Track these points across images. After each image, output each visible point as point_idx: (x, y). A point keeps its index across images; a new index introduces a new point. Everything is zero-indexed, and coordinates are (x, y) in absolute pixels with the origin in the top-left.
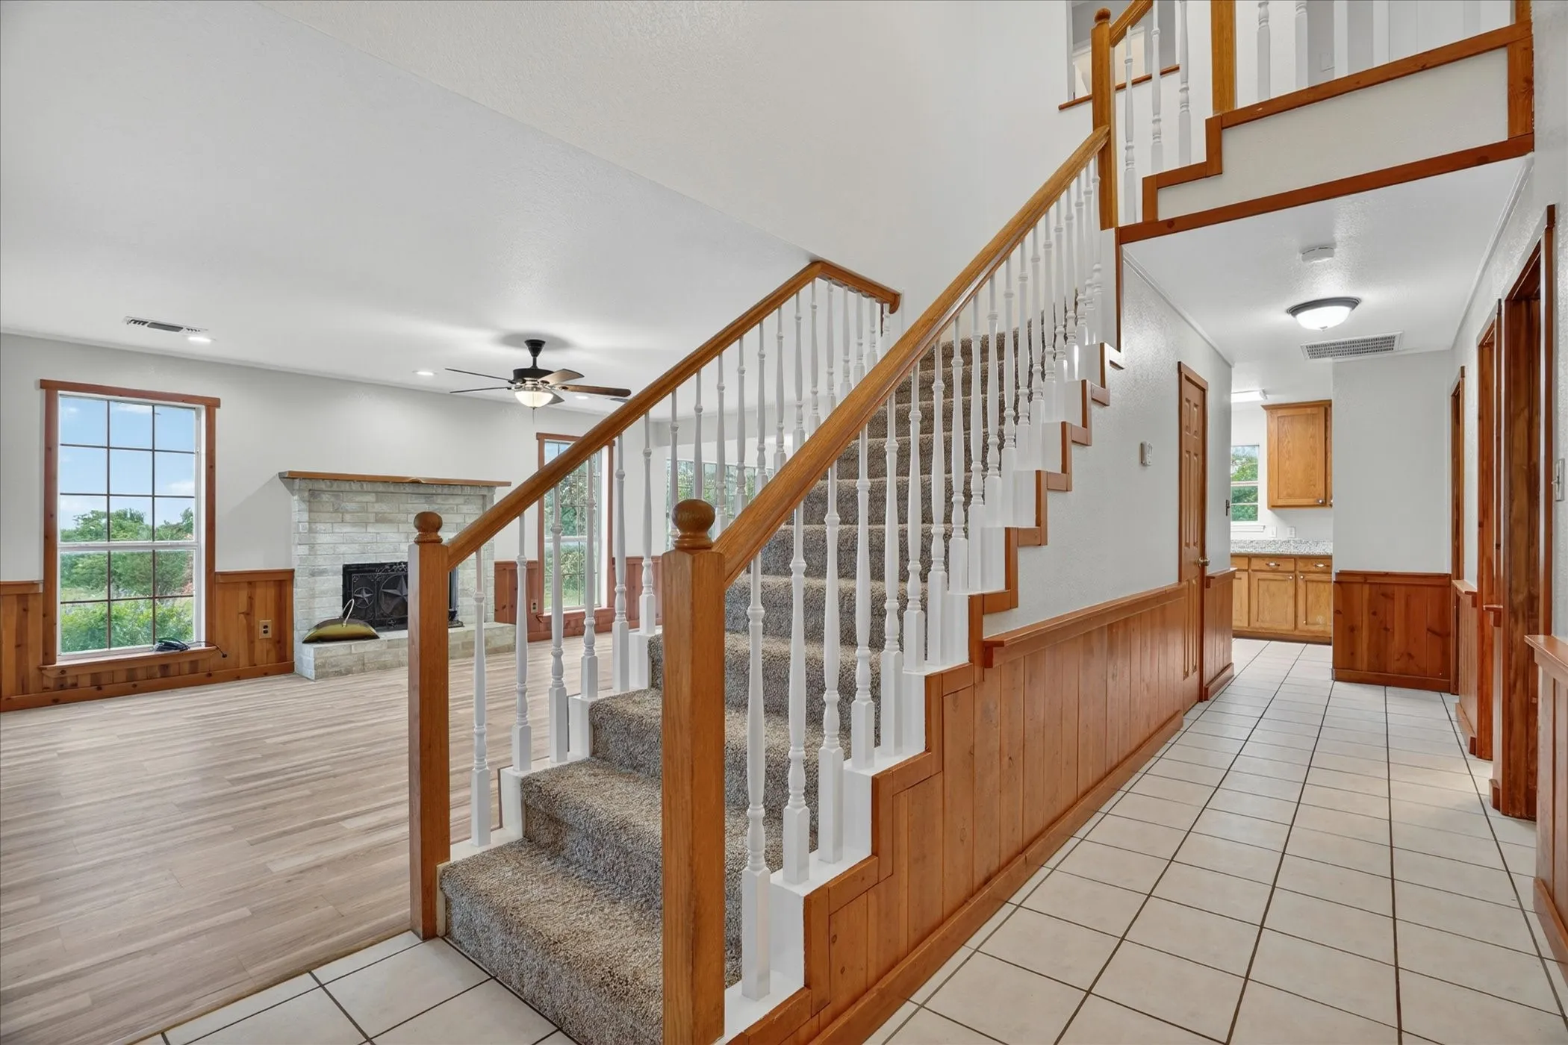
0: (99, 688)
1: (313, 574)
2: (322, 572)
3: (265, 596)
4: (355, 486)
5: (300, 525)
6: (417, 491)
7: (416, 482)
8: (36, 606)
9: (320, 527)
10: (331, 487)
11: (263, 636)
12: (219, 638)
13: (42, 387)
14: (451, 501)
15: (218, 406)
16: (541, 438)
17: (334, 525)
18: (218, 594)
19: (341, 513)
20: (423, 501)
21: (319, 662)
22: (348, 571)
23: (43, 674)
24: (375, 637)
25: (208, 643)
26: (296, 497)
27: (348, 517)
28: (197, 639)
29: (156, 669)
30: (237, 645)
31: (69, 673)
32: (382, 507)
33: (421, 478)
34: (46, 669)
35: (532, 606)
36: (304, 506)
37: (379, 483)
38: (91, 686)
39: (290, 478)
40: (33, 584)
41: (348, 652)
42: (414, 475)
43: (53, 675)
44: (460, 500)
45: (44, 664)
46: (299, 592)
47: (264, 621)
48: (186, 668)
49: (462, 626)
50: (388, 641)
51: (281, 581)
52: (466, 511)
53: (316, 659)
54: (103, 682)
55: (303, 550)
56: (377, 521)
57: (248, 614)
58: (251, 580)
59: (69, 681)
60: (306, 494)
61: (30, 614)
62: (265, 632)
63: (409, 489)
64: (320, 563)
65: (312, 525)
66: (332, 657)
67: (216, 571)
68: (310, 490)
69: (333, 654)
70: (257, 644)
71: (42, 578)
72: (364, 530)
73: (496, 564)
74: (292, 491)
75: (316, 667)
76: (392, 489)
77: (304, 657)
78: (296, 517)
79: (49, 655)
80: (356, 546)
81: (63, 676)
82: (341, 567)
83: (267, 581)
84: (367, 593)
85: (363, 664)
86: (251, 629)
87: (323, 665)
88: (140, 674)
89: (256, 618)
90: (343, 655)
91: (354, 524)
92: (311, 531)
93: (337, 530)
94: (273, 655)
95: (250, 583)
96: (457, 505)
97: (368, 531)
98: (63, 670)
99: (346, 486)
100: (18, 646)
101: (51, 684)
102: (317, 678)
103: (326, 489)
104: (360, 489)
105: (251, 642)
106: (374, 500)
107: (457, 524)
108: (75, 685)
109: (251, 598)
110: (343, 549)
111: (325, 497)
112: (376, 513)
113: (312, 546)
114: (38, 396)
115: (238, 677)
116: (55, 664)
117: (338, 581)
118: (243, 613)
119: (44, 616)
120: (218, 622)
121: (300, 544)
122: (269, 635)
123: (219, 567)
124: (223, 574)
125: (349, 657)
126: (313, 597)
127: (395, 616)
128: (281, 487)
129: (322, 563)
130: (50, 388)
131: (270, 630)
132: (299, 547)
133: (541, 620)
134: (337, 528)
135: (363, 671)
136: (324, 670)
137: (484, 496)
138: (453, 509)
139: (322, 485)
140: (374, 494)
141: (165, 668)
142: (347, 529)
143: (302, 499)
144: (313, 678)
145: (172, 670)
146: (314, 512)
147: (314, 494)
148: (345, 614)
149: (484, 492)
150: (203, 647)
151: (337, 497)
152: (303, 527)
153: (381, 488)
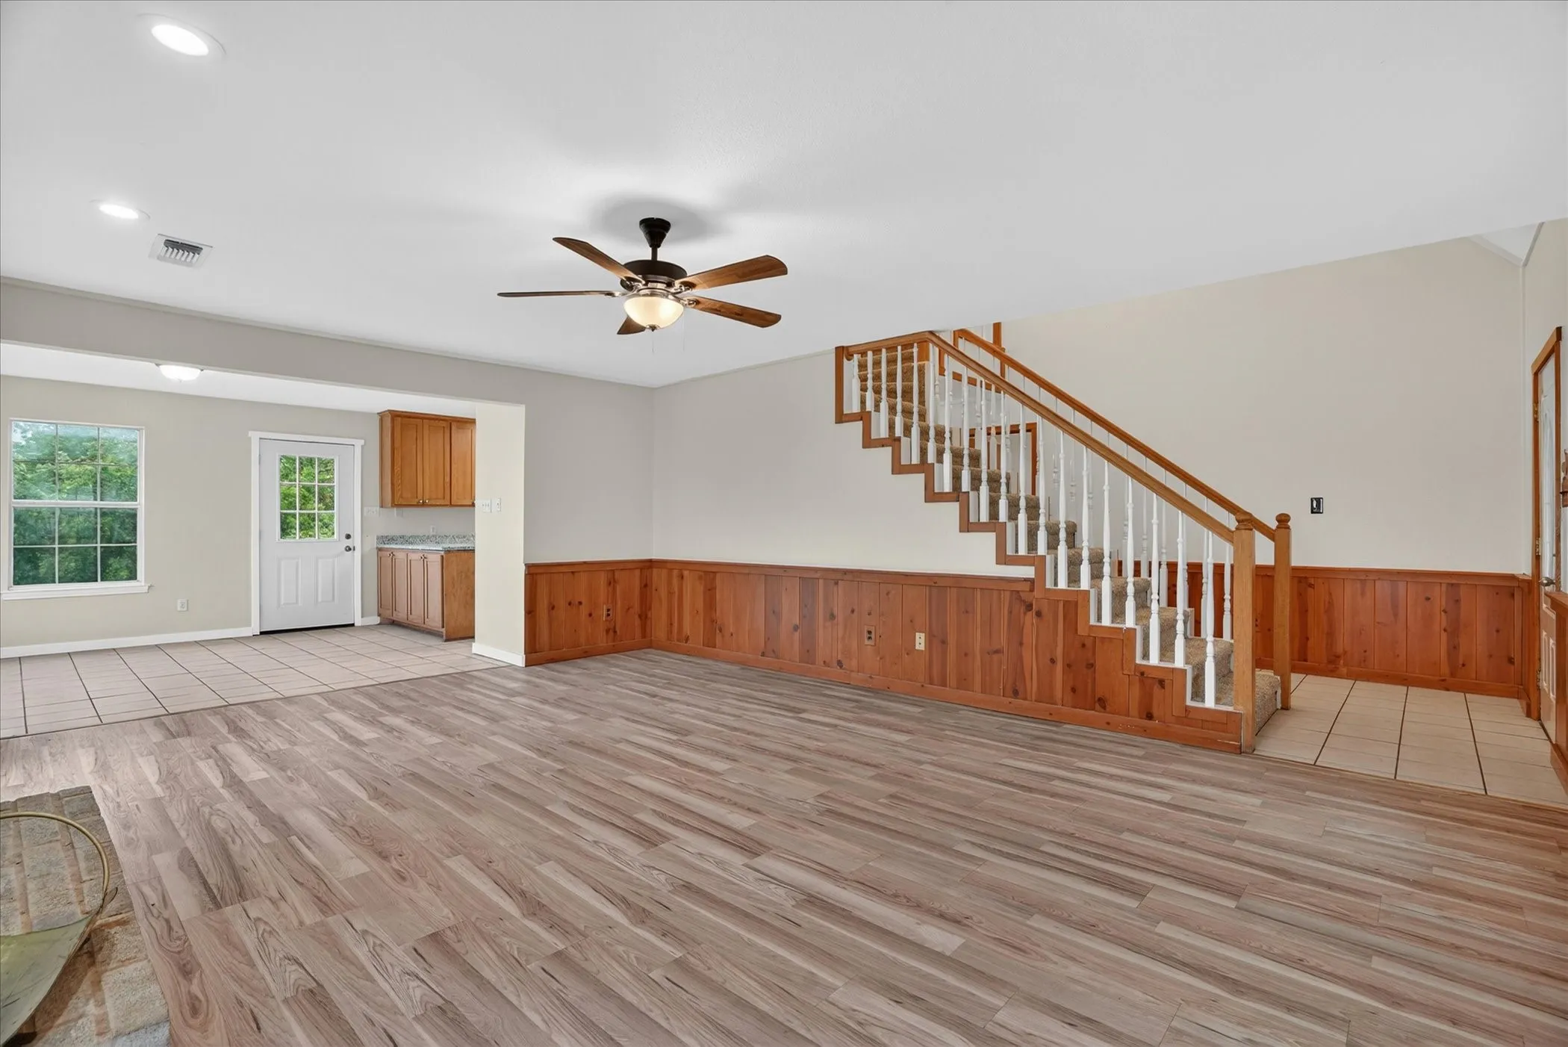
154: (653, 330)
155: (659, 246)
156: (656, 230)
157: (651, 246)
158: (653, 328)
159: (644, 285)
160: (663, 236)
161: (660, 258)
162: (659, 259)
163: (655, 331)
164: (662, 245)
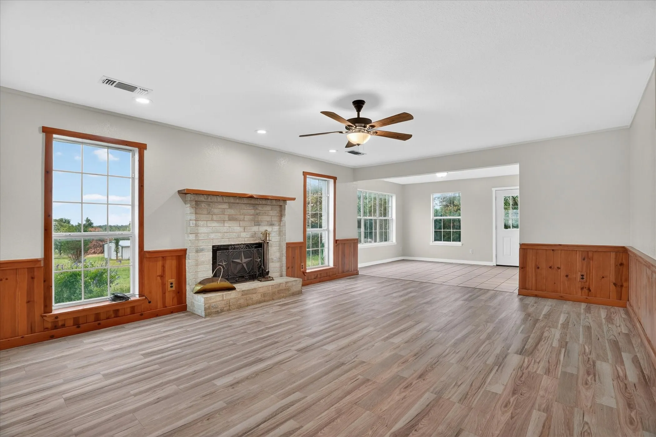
0: (79, 327)
1: (197, 252)
2: (202, 250)
3: (171, 264)
4: (219, 199)
5: (191, 222)
6: (249, 202)
7: (251, 197)
8: (39, 275)
9: (201, 223)
10: (207, 199)
11: (170, 289)
12: (146, 293)
13: (43, 132)
14: (265, 209)
15: (146, 148)
16: (305, 174)
17: (208, 222)
18: (146, 264)
19: (211, 215)
20: (252, 208)
21: (207, 306)
22: (216, 250)
23: (44, 319)
24: (234, 289)
25: (140, 295)
26: (189, 205)
27: (214, 217)
28: (134, 293)
29: (112, 313)
30: (156, 295)
31: (60, 318)
32: (232, 212)
33: (253, 195)
34: (46, 316)
35: (301, 267)
36: (193, 211)
37: (231, 197)
38: (73, 326)
39: (183, 193)
40: (36, 261)
41: (221, 299)
42: (250, 192)
43: (49, 320)
44: (269, 208)
45: (44, 313)
46: (189, 263)
47: (171, 280)
48: (128, 311)
49: (273, 280)
50: (242, 291)
51: (179, 256)
52: (271, 214)
53: (205, 304)
54: (81, 322)
55: (192, 237)
56: (230, 220)
57: (162, 276)
58: (162, 255)
59: (60, 324)
60: (194, 203)
61: (35, 280)
62: (171, 287)
63: (246, 201)
64: (200, 245)
65: (197, 222)
66: (214, 302)
67: (144, 250)
68: (196, 201)
69: (214, 300)
70: (167, 294)
71: (43, 257)
72: (222, 225)
73: (287, 244)
74: (185, 202)
75: (205, 309)
76: (237, 201)
77: (196, 302)
78: (189, 217)
79: (47, 307)
80: (219, 234)
81: (57, 320)
82: (211, 247)
83: (172, 256)
84: (224, 262)
85: (229, 306)
86: (163, 285)
87: (209, 308)
88: (102, 316)
89: (166, 279)
90: (219, 301)
91: (217, 221)
92: (196, 225)
93: (209, 225)
94: (175, 300)
95: (163, 257)
96: (268, 211)
97: (225, 225)
98: (57, 316)
99: (215, 199)
100: (28, 302)
101: (49, 325)
102: (206, 315)
103: (205, 200)
104: (221, 201)
105: (164, 293)
106: (228, 207)
107: (268, 221)
108: (63, 326)
109: (163, 267)
110: (212, 236)
111: (203, 205)
112: (229, 215)
113: (197, 234)
114: (41, 138)
115: (157, 315)
116: (51, 312)
117: (210, 255)
118: (159, 276)
119: (44, 281)
120: (146, 282)
121: (191, 234)
122: (174, 288)
123: (146, 249)
124: (149, 252)
125: (221, 302)
126: (197, 265)
127: (239, 276)
128: (178, 198)
129: (202, 245)
130: (48, 132)
131: (174, 285)
132: (190, 235)
133: (305, 274)
134: (209, 224)
135: (229, 310)
136: (209, 311)
137: (281, 206)
138: (265, 213)
139: (202, 198)
140: (228, 204)
141: (116, 312)
142: (215, 224)
143: (192, 207)
144: (204, 316)
145: (121, 313)
146: (198, 214)
147: (197, 203)
148: (215, 276)
149: (281, 204)
150: (137, 297)
151: (209, 205)
152: (192, 223)
153: (232, 200)
154: (358, 146)
155: (360, 111)
156: (359, 104)
157: (357, 111)
158: (358, 145)
159: (355, 128)
160: (362, 107)
161: (362, 116)
162: (360, 117)
163: (359, 146)
164: (361, 111)
